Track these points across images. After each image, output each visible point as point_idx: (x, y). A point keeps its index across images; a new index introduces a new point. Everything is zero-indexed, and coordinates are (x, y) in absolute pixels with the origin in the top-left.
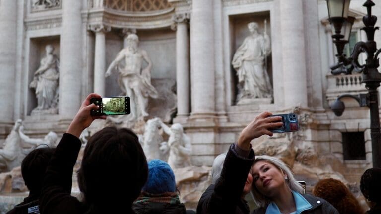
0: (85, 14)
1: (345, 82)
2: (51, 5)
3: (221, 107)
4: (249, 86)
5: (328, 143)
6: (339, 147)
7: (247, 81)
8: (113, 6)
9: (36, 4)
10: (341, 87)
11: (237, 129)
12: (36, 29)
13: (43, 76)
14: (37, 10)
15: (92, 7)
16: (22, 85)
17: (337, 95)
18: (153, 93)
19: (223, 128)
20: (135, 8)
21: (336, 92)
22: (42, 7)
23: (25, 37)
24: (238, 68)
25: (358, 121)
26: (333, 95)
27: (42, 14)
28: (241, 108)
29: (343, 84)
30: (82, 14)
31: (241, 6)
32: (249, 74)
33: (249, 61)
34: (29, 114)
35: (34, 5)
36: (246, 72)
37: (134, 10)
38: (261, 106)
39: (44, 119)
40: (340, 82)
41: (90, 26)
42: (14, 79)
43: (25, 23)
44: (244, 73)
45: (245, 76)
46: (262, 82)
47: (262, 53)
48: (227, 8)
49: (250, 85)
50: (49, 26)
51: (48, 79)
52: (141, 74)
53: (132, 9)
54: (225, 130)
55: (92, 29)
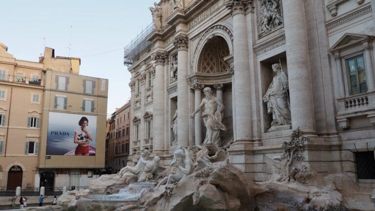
3: (256, 134)
5: (339, 163)
6: (350, 166)
7: (274, 112)
8: (207, 71)
9: (172, 77)
10: (349, 108)
11: (264, 152)
16: (167, 128)
18: (222, 127)
19: (256, 151)
20: (223, 69)
21: (344, 115)
24: (267, 102)
26: (342, 117)
29: (351, 106)
31: (267, 53)
32: (274, 106)
33: (272, 95)
36: (272, 105)
40: (349, 105)
42: (163, 124)
45: (272, 108)
48: (259, 56)
49: (276, 115)
52: (214, 114)
53: (220, 71)
54: (257, 152)
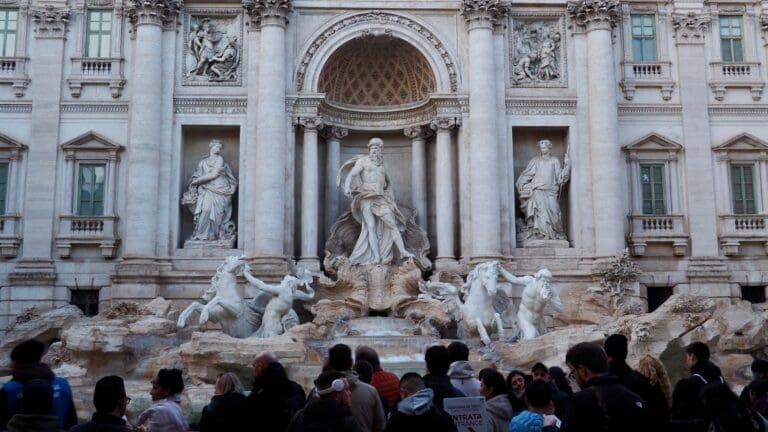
0: (292, 99)
1: (652, 225)
2: (221, 77)
4: (539, 222)
7: (538, 216)
9: (192, 72)
12: (195, 113)
13: (209, 186)
14: (194, 83)
15: (300, 90)
17: (645, 240)
22: (204, 79)
23: (174, 123)
24: (526, 199)
25: (668, 273)
27: (206, 90)
28: (531, 251)
30: (287, 99)
33: (541, 190)
34: (181, 245)
35: (188, 74)
36: (537, 205)
37: (344, 101)
38: (557, 250)
39: (211, 256)
41: (299, 118)
43: (175, 100)
44: (535, 206)
45: (535, 211)
46: (555, 220)
47: (557, 180)
49: (542, 222)
50: (219, 110)
51: (218, 193)
55: (302, 122)
